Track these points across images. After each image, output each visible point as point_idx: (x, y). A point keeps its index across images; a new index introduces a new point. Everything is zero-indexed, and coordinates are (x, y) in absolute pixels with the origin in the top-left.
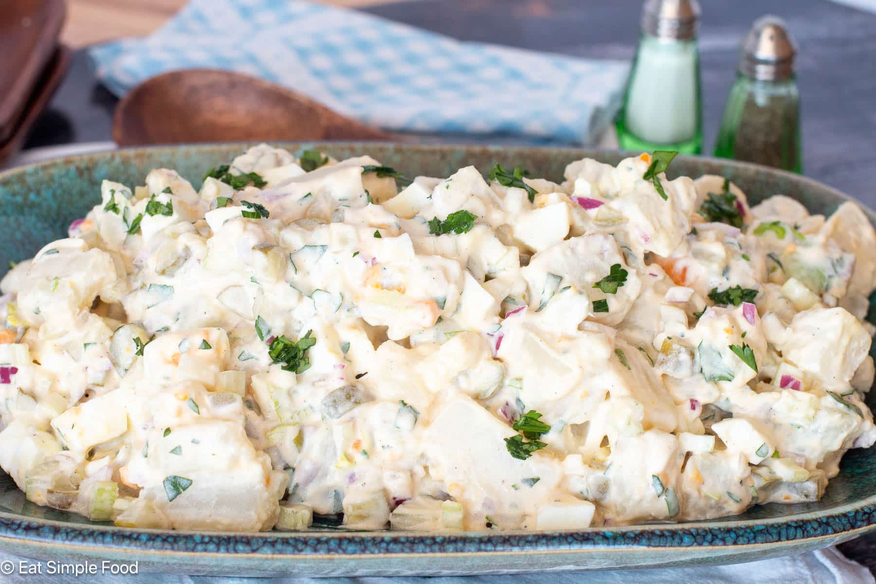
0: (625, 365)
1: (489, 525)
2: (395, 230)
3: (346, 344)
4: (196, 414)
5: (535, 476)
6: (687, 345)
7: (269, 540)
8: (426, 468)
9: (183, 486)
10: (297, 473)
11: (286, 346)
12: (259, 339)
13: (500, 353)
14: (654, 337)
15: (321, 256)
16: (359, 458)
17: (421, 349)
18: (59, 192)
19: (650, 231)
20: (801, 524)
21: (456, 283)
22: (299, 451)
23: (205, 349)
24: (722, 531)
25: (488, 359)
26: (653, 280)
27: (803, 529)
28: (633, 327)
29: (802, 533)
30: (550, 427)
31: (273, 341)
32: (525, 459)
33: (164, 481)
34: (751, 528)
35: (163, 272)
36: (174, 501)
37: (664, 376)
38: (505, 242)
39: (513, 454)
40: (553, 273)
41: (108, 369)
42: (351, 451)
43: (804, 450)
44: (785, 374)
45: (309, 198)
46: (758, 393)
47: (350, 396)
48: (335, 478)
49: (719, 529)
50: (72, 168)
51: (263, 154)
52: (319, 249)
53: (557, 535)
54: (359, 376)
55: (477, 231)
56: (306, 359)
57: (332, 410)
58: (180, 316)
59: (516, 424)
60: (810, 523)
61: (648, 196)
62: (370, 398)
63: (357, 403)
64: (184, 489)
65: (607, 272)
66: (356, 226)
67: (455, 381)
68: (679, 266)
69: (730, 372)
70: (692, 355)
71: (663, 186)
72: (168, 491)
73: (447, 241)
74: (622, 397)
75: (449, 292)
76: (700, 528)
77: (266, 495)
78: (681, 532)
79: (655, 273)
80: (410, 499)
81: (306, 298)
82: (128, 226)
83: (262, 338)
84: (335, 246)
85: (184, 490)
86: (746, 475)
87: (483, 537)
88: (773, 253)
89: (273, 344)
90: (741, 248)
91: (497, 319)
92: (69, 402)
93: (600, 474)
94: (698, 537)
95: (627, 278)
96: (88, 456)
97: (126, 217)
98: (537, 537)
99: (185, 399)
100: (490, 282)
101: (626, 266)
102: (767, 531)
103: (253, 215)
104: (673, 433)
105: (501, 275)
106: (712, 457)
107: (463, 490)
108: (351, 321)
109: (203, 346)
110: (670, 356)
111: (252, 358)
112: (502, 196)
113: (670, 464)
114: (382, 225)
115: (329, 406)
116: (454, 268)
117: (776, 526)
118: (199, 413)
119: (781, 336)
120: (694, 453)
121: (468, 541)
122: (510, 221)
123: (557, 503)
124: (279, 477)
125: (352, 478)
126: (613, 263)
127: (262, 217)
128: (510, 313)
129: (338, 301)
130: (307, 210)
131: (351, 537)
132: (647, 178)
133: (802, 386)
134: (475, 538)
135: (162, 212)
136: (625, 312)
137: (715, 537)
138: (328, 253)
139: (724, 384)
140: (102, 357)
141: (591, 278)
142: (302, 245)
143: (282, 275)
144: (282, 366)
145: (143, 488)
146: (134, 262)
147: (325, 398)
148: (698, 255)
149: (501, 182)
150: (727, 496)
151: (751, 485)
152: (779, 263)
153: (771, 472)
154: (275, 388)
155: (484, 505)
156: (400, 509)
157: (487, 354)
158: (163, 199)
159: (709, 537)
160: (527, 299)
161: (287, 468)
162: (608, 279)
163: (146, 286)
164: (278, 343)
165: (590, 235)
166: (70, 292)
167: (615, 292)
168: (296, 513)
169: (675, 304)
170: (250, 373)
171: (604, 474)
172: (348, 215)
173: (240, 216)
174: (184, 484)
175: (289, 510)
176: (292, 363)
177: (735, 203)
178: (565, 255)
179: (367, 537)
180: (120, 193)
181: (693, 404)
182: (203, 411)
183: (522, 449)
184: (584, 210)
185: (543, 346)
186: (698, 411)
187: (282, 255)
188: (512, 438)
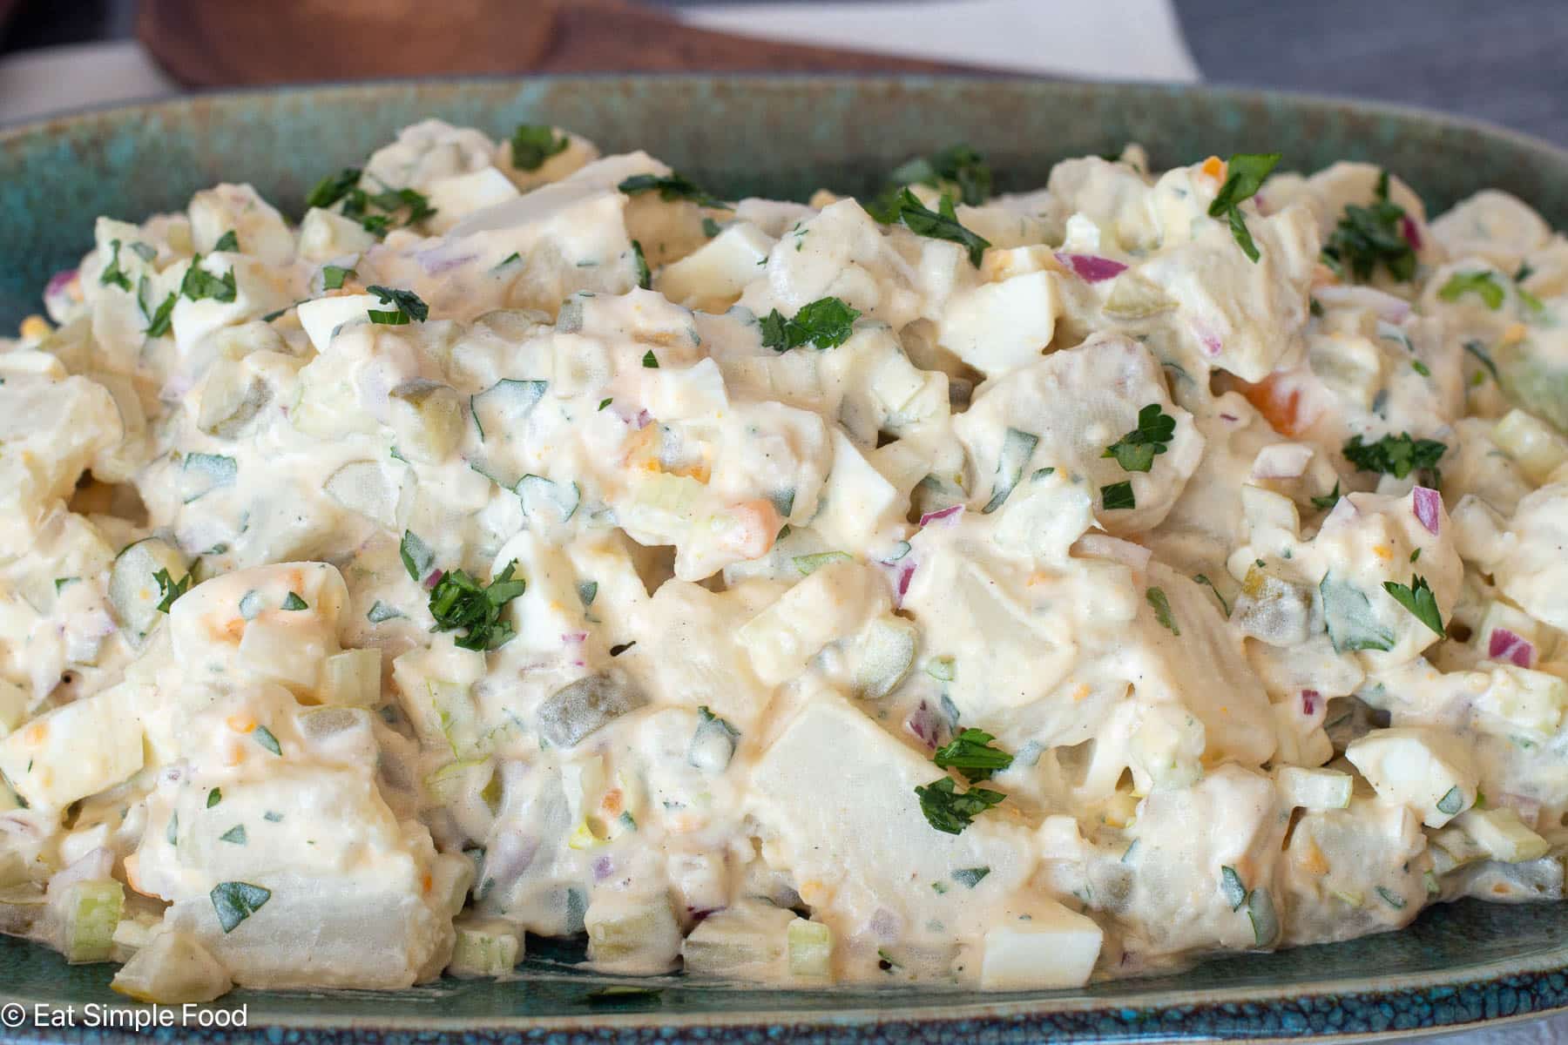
0: (1168, 627)
1: (885, 965)
2: (687, 346)
3: (588, 587)
4: (276, 756)
5: (980, 864)
6: (1297, 580)
7: (422, 1037)
8: (756, 843)
9: (252, 902)
10: (489, 857)
11: (464, 593)
12: (408, 577)
13: (909, 601)
14: (1229, 551)
15: (535, 402)
16: (616, 828)
17: (745, 593)
18: (37, 194)
19: (1223, 328)
20: (1528, 980)
21: (815, 460)
22: (494, 814)
23: (294, 609)
24: (1362, 1002)
25: (883, 617)
26: (1228, 427)
27: (1533, 992)
28: (1187, 529)
29: (1529, 1000)
30: (1011, 758)
31: (439, 582)
32: (958, 832)
33: (212, 893)
34: (1423, 993)
35: (214, 431)
36: (234, 931)
37: (1250, 641)
38: (920, 362)
39: (932, 822)
40: (1019, 427)
41: (105, 634)
42: (601, 813)
43: (1536, 790)
44: (1500, 629)
45: (515, 265)
46: (1443, 671)
47: (597, 700)
48: (569, 867)
49: (1359, 997)
50: (64, 142)
51: (430, 146)
52: (531, 391)
53: (1021, 1018)
54: (617, 650)
55: (862, 340)
56: (506, 624)
57: (560, 730)
58: (251, 520)
59: (941, 753)
60: (1548, 979)
61: (1218, 254)
62: (640, 700)
63: (612, 714)
64: (256, 908)
65: (1132, 422)
66: (605, 341)
67: (814, 663)
68: (1285, 388)
69: (1385, 634)
70: (1307, 600)
71: (1250, 231)
72: (220, 912)
73: (798, 364)
74: (1161, 704)
75: (801, 479)
76: (1319, 996)
77: (425, 913)
78: (1278, 1008)
79: (1233, 412)
80: (723, 908)
81: (506, 494)
82: (148, 317)
83: (416, 577)
84: (562, 384)
85: (254, 911)
86: (1416, 852)
87: (867, 1025)
88: (1478, 342)
89: (437, 587)
90: (1411, 347)
91: (901, 530)
92: (30, 698)
93: (1113, 858)
94: (1315, 1017)
95: (1173, 433)
96: (67, 817)
97: (144, 299)
98: (978, 1024)
99: (249, 729)
100: (889, 448)
101: (1173, 406)
102: (1459, 999)
103: (392, 318)
104: (1267, 766)
105: (911, 432)
106: (1347, 817)
107: (831, 895)
108: (600, 534)
109: (291, 604)
110: (1261, 603)
111: (397, 616)
112: (914, 257)
113: (1259, 840)
114: (661, 335)
115: (553, 720)
116: (811, 427)
117: (1477, 987)
118: (281, 754)
119: (1493, 548)
120: (1310, 810)
121: (835, 1034)
122: (931, 313)
123: (1026, 924)
124: (453, 869)
125: (602, 869)
126: (1146, 402)
127: (411, 320)
128: (930, 517)
129: (570, 497)
130: (511, 286)
131: (591, 1029)
132: (1218, 211)
133: (1534, 657)
134: (849, 1027)
135: (213, 293)
136: (1170, 503)
137: (1349, 1016)
138: (548, 397)
139: (1375, 656)
140: (91, 609)
141: (1097, 435)
142: (495, 379)
143: (453, 447)
144: (456, 638)
145: (171, 903)
146: (160, 396)
147: (545, 706)
148: (1324, 365)
149: (912, 228)
150: (1376, 895)
151: (1426, 869)
152: (1489, 364)
153: (1470, 842)
154: (443, 683)
155: (874, 925)
156: (702, 933)
157: (881, 605)
158: (216, 264)
159: (1337, 1017)
160: (964, 483)
161: (470, 847)
162: (1135, 438)
163: (180, 457)
164: (449, 586)
165: (1096, 345)
166: (22, 474)
167: (1147, 468)
168: (489, 942)
169: (1273, 483)
170: (391, 649)
171: (1123, 860)
172: (591, 315)
173: (367, 322)
174: (254, 898)
175: (475, 936)
176: (477, 630)
177: (1400, 226)
178: (1042, 388)
179: (627, 1028)
180: (131, 251)
181: (1309, 700)
182: (290, 748)
183: (951, 811)
184: (1083, 282)
185: (996, 592)
186: (1319, 715)
187: (453, 404)
188: (933, 786)
